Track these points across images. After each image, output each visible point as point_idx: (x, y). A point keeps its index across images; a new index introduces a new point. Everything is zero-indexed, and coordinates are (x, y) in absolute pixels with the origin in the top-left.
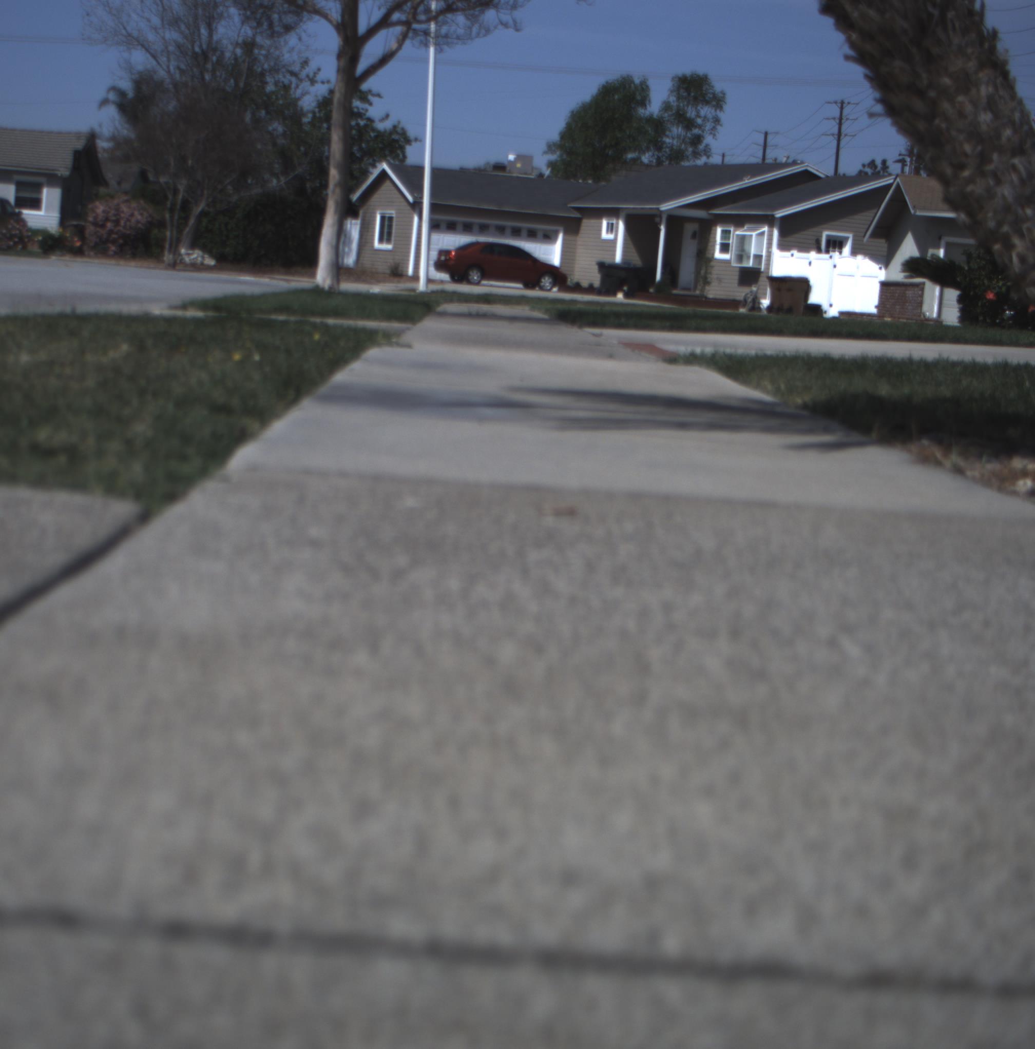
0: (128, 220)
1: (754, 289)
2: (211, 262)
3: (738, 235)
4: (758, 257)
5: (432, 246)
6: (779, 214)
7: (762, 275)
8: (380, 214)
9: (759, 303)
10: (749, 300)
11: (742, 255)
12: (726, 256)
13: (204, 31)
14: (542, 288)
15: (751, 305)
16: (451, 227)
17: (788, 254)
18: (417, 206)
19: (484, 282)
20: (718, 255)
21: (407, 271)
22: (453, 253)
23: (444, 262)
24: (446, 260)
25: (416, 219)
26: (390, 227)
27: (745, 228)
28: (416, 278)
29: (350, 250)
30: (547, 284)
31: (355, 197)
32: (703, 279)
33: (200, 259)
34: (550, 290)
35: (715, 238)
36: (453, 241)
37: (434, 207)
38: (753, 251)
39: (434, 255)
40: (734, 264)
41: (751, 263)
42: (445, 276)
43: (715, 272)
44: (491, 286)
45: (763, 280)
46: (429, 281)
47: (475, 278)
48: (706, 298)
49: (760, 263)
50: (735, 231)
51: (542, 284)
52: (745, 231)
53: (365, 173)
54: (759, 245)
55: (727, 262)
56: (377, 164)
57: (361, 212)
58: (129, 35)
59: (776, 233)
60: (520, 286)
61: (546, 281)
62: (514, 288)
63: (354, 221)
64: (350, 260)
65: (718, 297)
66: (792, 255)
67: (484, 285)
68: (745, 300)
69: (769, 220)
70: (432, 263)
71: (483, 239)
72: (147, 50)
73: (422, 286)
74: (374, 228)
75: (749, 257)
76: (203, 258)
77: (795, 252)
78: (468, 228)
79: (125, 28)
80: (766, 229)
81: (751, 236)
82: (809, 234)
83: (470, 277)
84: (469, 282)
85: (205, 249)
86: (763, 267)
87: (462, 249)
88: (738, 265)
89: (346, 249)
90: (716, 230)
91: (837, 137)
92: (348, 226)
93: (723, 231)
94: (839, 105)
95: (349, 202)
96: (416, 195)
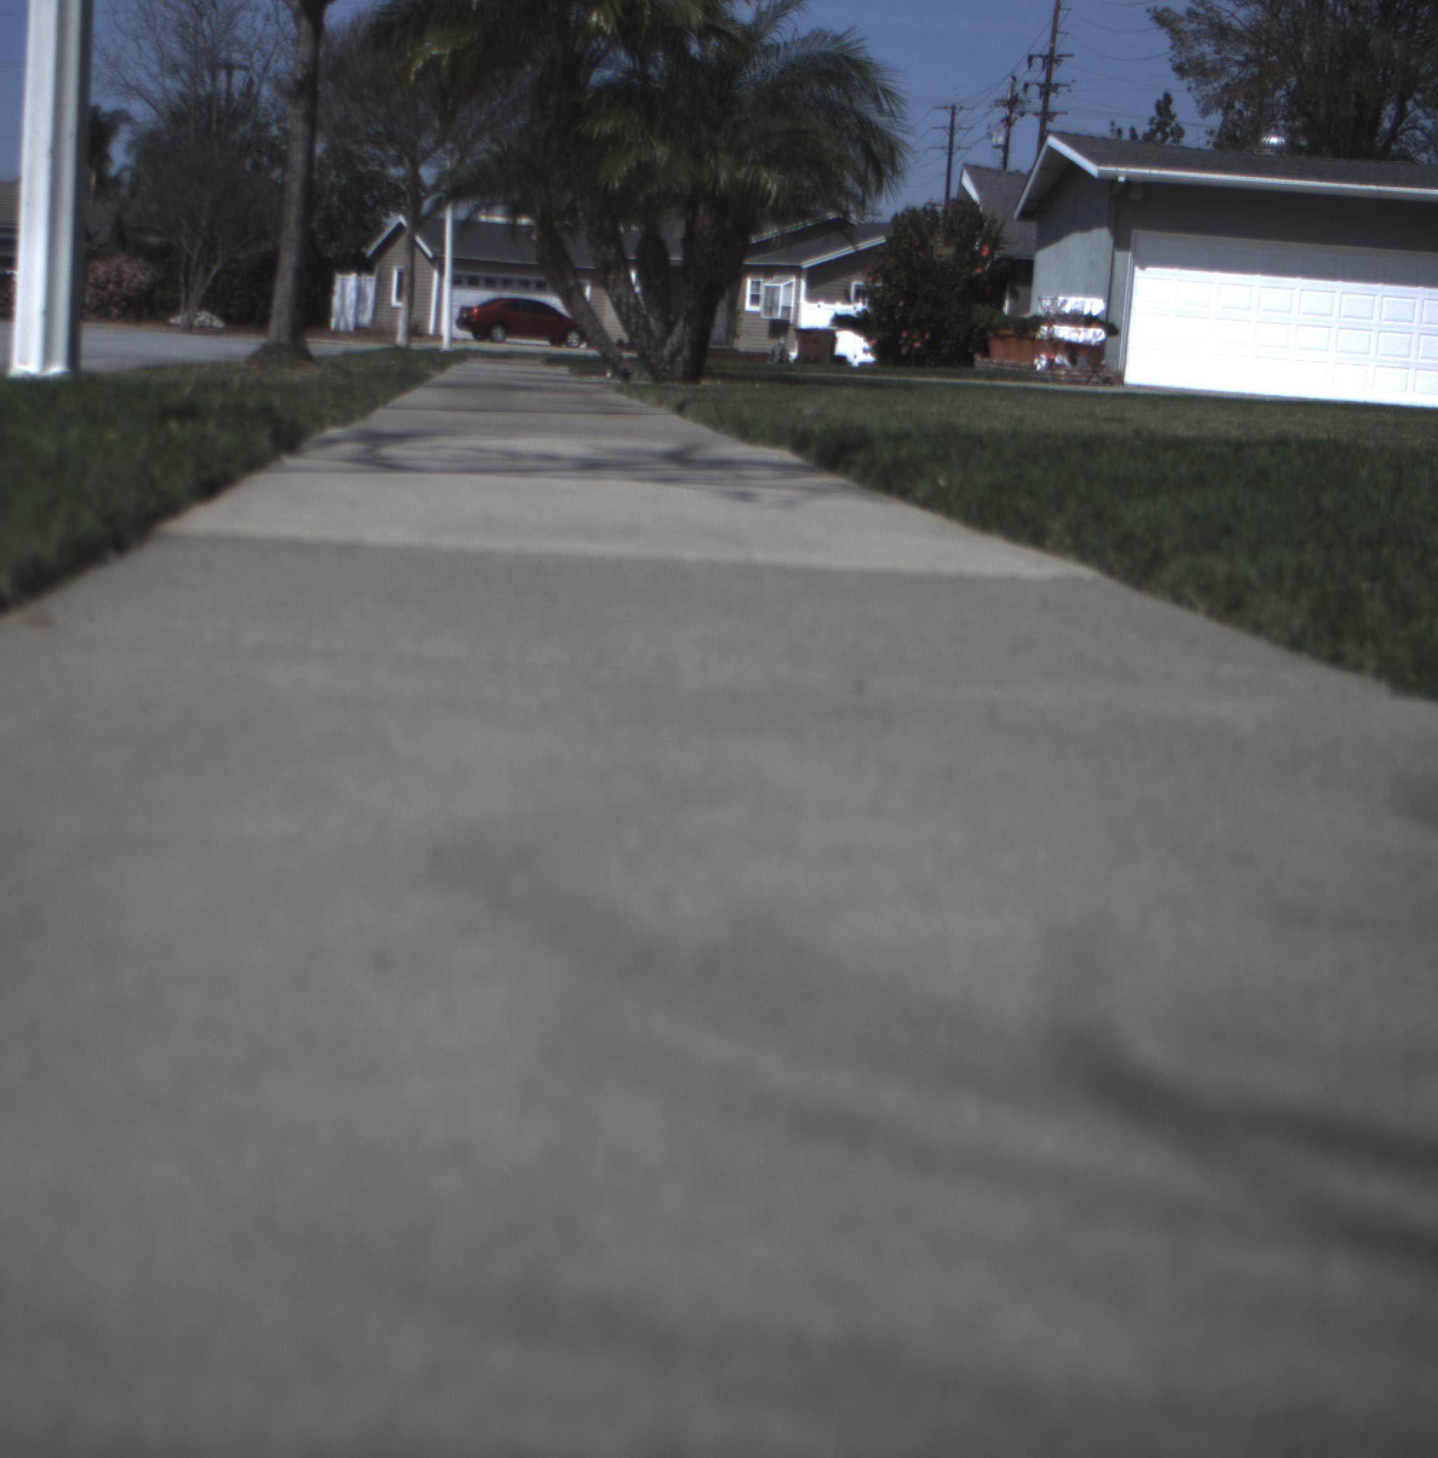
0: (131, 281)
1: (782, 341)
2: (218, 324)
3: (767, 288)
4: (787, 309)
5: (455, 304)
6: (807, 264)
7: (791, 327)
8: (398, 269)
9: (788, 356)
10: (777, 353)
11: (771, 306)
12: (756, 308)
13: (207, 80)
14: (569, 345)
15: (777, 358)
16: (473, 282)
17: (814, 306)
18: (438, 262)
19: (509, 340)
20: (748, 307)
21: (427, 330)
22: (476, 311)
23: (466, 319)
24: (469, 318)
25: (436, 275)
27: (775, 278)
28: (438, 336)
29: (365, 308)
30: (575, 341)
31: (369, 251)
32: (732, 331)
33: (208, 321)
34: (578, 347)
35: (745, 290)
36: (476, 297)
37: (456, 262)
38: (781, 302)
39: (456, 311)
40: (764, 316)
41: (779, 315)
42: (467, 334)
43: (743, 326)
44: (516, 344)
45: (792, 334)
46: (453, 339)
47: (500, 336)
48: (737, 351)
49: (789, 315)
50: (764, 282)
51: (569, 341)
52: (774, 282)
53: (379, 226)
54: (788, 296)
55: (757, 314)
56: (392, 214)
57: (377, 267)
58: (127, 85)
59: (803, 284)
60: (546, 343)
61: (573, 338)
62: (541, 345)
63: (369, 278)
64: (366, 318)
65: (750, 350)
66: (819, 307)
67: (508, 343)
68: (773, 353)
69: (797, 271)
70: (454, 320)
71: (507, 294)
72: (147, 100)
73: (445, 344)
74: (390, 285)
75: (777, 309)
76: (211, 319)
77: (822, 304)
78: (490, 283)
79: (123, 77)
80: (793, 280)
81: (779, 288)
82: (837, 284)
83: (494, 335)
84: (493, 340)
85: (213, 312)
86: (792, 319)
87: (485, 306)
88: (768, 317)
89: (361, 307)
90: (746, 282)
91: (947, 150)
92: (363, 282)
93: (753, 283)
94: (950, 111)
95: (363, 256)
96: (436, 250)
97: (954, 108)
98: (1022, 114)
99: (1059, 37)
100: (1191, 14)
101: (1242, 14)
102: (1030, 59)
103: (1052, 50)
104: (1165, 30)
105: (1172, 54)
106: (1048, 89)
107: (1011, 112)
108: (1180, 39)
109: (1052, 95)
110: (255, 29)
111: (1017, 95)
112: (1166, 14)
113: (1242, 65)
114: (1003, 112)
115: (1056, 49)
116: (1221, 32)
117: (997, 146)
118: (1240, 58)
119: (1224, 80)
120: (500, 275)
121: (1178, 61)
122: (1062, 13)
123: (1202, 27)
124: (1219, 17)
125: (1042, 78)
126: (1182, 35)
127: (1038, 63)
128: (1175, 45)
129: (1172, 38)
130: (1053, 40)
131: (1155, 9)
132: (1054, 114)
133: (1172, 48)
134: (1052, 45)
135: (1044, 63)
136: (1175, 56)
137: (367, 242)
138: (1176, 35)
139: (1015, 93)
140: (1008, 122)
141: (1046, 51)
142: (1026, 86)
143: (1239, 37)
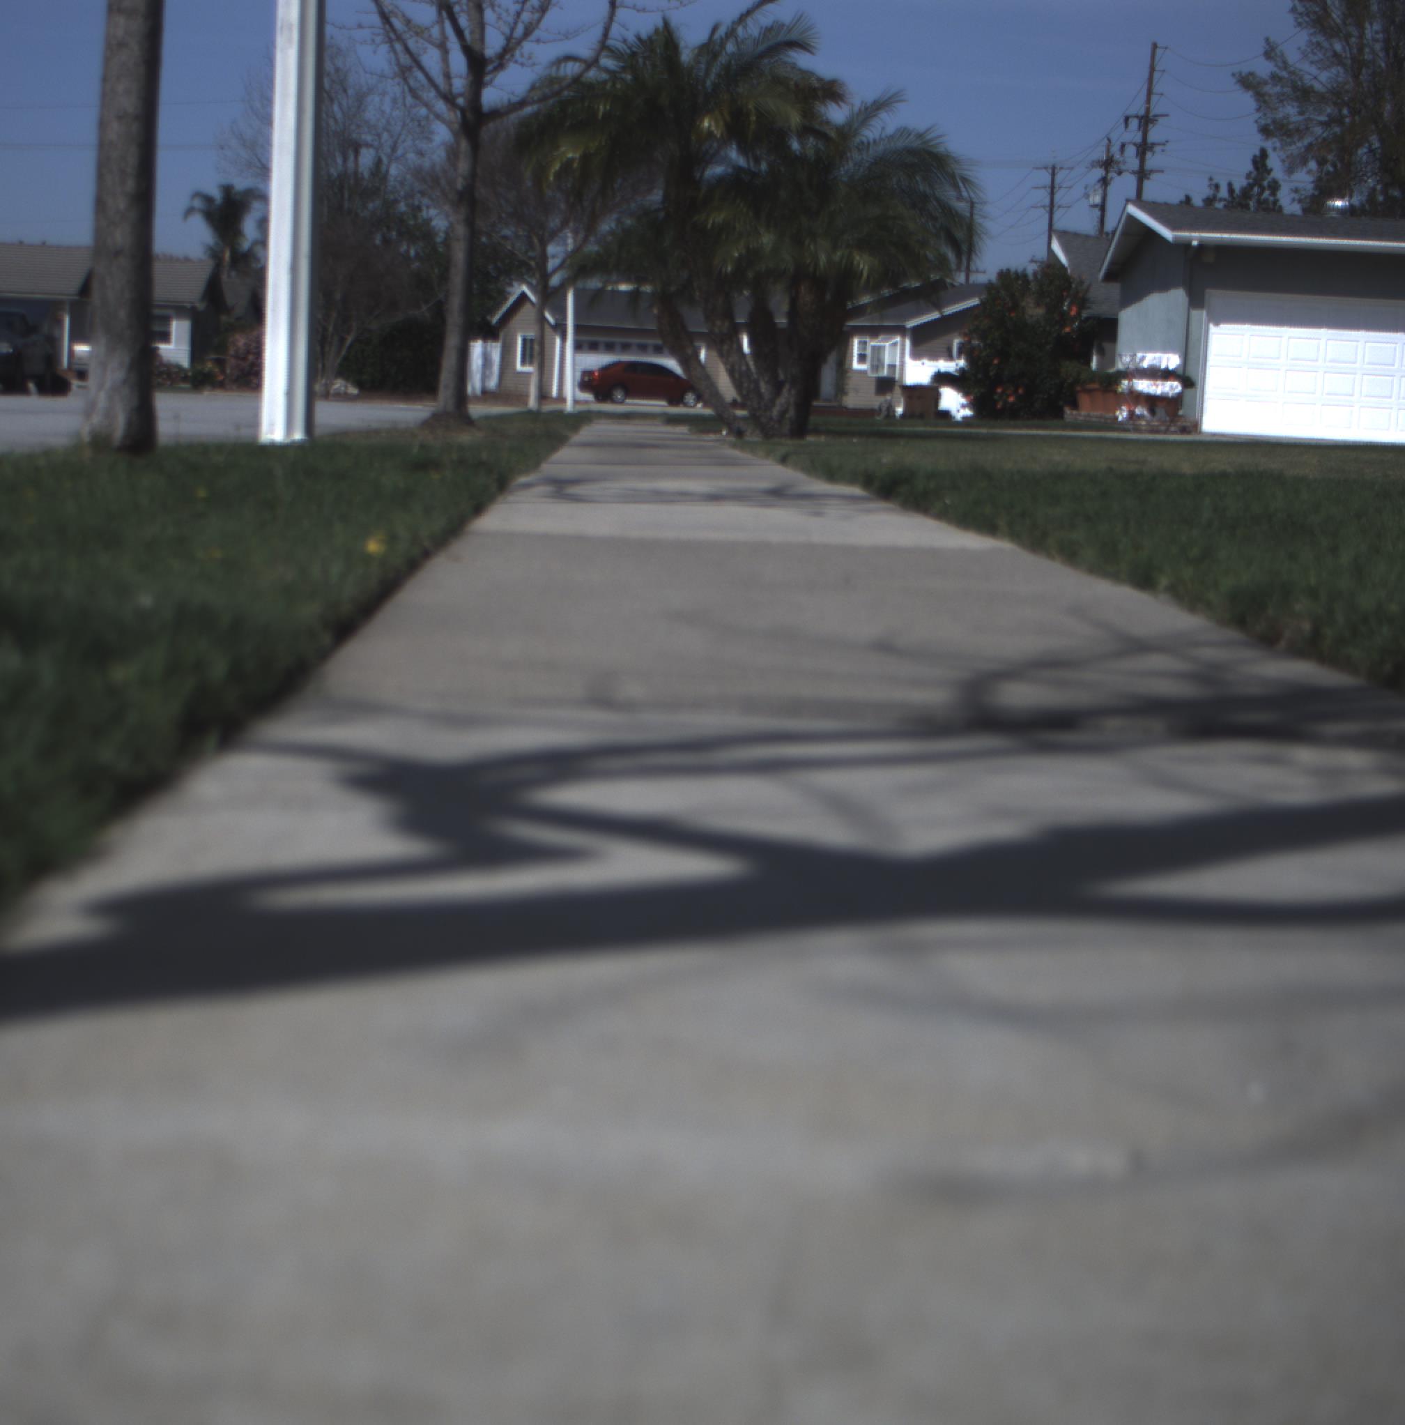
1: (888, 397)
2: (353, 391)
3: (874, 347)
4: (892, 367)
5: (577, 367)
6: (911, 324)
7: (897, 384)
8: (522, 336)
9: (894, 411)
10: (884, 409)
11: (877, 365)
12: (863, 367)
13: (339, 160)
14: (686, 405)
15: (884, 413)
16: (594, 347)
17: (918, 363)
18: (560, 328)
19: (628, 401)
20: (856, 365)
21: (552, 393)
22: (596, 374)
23: (588, 382)
24: (590, 381)
25: (558, 341)
26: (532, 348)
27: (881, 337)
28: (561, 399)
29: (491, 373)
30: (692, 401)
31: (495, 319)
32: (840, 389)
33: (343, 388)
34: (694, 406)
35: (852, 349)
36: (596, 361)
37: (578, 329)
38: (887, 360)
39: (578, 375)
40: (870, 374)
41: (885, 372)
42: (588, 396)
43: (852, 383)
44: (635, 404)
45: (898, 391)
46: (576, 402)
47: (619, 397)
48: (846, 408)
49: (894, 373)
50: (870, 341)
51: (686, 401)
52: (880, 342)
53: (503, 296)
54: (893, 355)
55: (863, 372)
56: (515, 284)
57: (502, 335)
59: (908, 343)
60: (663, 403)
62: (657, 405)
63: (494, 344)
64: (492, 383)
65: (858, 407)
66: (923, 364)
67: (628, 404)
68: (880, 409)
69: (901, 330)
70: (576, 383)
71: (625, 358)
73: (569, 406)
74: (515, 351)
75: (883, 367)
76: (346, 387)
77: (926, 361)
78: (610, 348)
79: (259, 160)
80: (898, 339)
81: (884, 347)
82: (939, 342)
83: (614, 396)
84: (613, 401)
85: (347, 379)
86: (897, 376)
87: (605, 369)
88: (875, 375)
89: (487, 373)
90: (853, 342)
91: (1048, 209)
92: (489, 349)
93: (860, 343)
94: (1050, 171)
95: (488, 324)
96: (557, 317)
97: (1054, 168)
98: (1120, 173)
99: (1154, 98)
100: (1275, 78)
101: (1324, 76)
102: (1127, 119)
103: (1148, 110)
104: (1250, 93)
105: (1257, 115)
106: (1144, 148)
107: (1107, 172)
108: (1265, 102)
109: (1149, 155)
110: (383, 112)
111: (1113, 156)
112: (1251, 78)
113: (1325, 125)
114: (1100, 172)
115: (1151, 108)
116: (1304, 94)
117: (1095, 206)
118: (1323, 118)
119: (1306, 141)
120: (618, 340)
121: (1263, 122)
122: (1156, 75)
123: (1286, 90)
124: (1301, 79)
125: (1138, 139)
126: (1267, 98)
127: (1134, 123)
128: (1260, 107)
129: (1257, 100)
130: (1148, 100)
131: (1240, 73)
132: (1151, 171)
133: (1258, 110)
134: (1148, 106)
135: (1140, 122)
136: (1260, 118)
137: (492, 311)
138: (1260, 97)
139: (1110, 154)
140: (1105, 182)
141: (1142, 112)
142: (1123, 146)
143: (1322, 98)
